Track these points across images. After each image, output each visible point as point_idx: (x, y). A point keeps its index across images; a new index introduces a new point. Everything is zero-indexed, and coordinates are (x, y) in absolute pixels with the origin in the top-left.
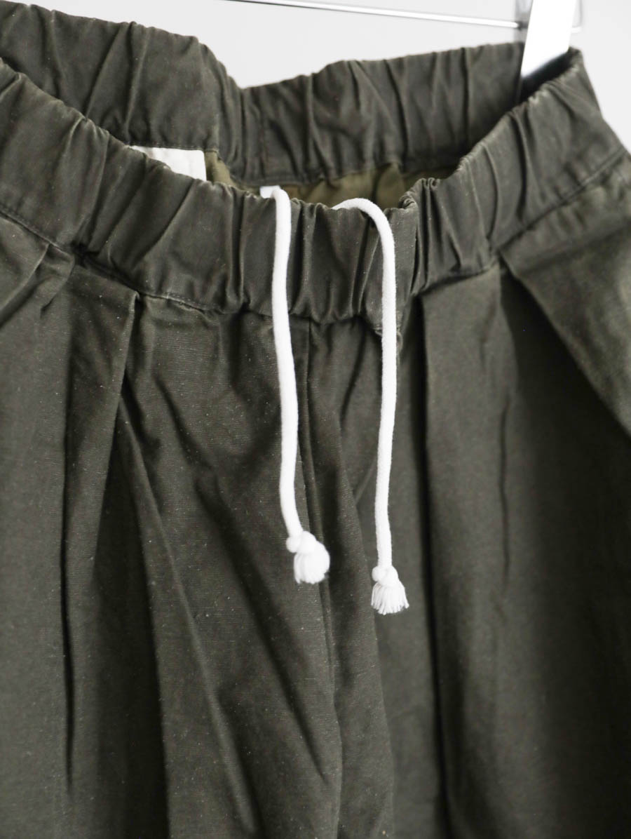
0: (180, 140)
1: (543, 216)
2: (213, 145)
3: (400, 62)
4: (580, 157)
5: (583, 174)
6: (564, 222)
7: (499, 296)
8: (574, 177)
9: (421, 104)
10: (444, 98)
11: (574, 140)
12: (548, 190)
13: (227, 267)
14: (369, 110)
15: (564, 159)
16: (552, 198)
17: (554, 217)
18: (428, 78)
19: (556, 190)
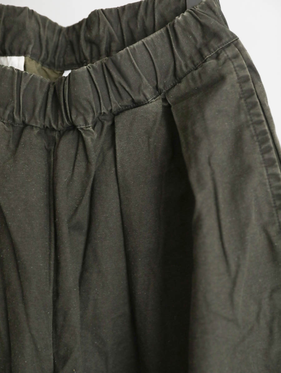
0: (16, 52)
1: (185, 75)
2: (28, 53)
3: (123, 8)
4: (206, 45)
5: (206, 53)
6: (193, 79)
7: (160, 115)
8: (202, 55)
9: (132, 26)
10: (144, 22)
11: (204, 37)
12: (189, 62)
13: (14, 103)
14: (104, 32)
15: (198, 46)
16: (191, 66)
17: (189, 76)
18: (136, 14)
19: (193, 62)
